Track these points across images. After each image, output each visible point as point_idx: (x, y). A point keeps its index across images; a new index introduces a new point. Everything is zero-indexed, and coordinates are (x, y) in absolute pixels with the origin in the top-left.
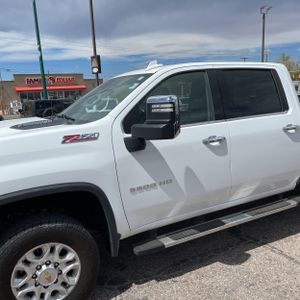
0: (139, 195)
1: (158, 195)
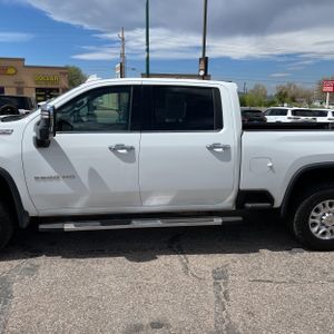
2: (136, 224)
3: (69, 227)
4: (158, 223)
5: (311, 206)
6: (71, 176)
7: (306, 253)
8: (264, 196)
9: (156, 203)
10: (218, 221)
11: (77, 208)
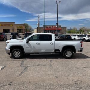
0: (27, 48)
1: (29, 49)
2: (40, 54)
3: (31, 54)
4: (43, 54)
5: (66, 52)
6: (31, 47)
7: (65, 59)
8: (58, 50)
9: (43, 51)
10: (52, 54)
11: (32, 52)
